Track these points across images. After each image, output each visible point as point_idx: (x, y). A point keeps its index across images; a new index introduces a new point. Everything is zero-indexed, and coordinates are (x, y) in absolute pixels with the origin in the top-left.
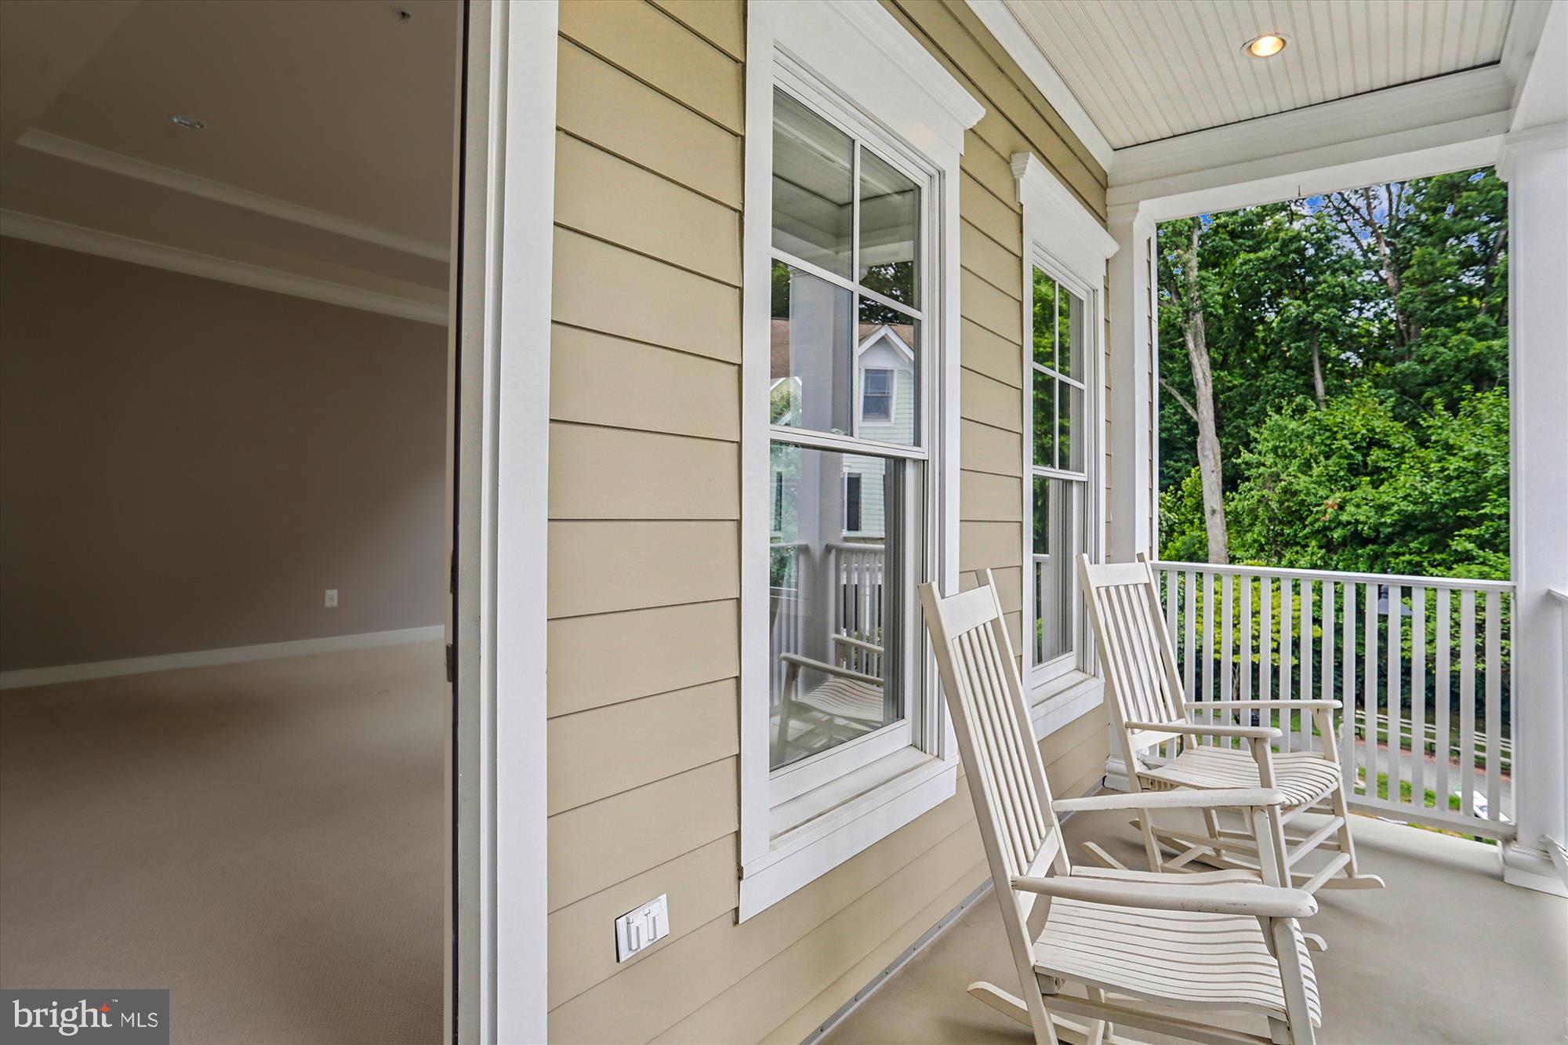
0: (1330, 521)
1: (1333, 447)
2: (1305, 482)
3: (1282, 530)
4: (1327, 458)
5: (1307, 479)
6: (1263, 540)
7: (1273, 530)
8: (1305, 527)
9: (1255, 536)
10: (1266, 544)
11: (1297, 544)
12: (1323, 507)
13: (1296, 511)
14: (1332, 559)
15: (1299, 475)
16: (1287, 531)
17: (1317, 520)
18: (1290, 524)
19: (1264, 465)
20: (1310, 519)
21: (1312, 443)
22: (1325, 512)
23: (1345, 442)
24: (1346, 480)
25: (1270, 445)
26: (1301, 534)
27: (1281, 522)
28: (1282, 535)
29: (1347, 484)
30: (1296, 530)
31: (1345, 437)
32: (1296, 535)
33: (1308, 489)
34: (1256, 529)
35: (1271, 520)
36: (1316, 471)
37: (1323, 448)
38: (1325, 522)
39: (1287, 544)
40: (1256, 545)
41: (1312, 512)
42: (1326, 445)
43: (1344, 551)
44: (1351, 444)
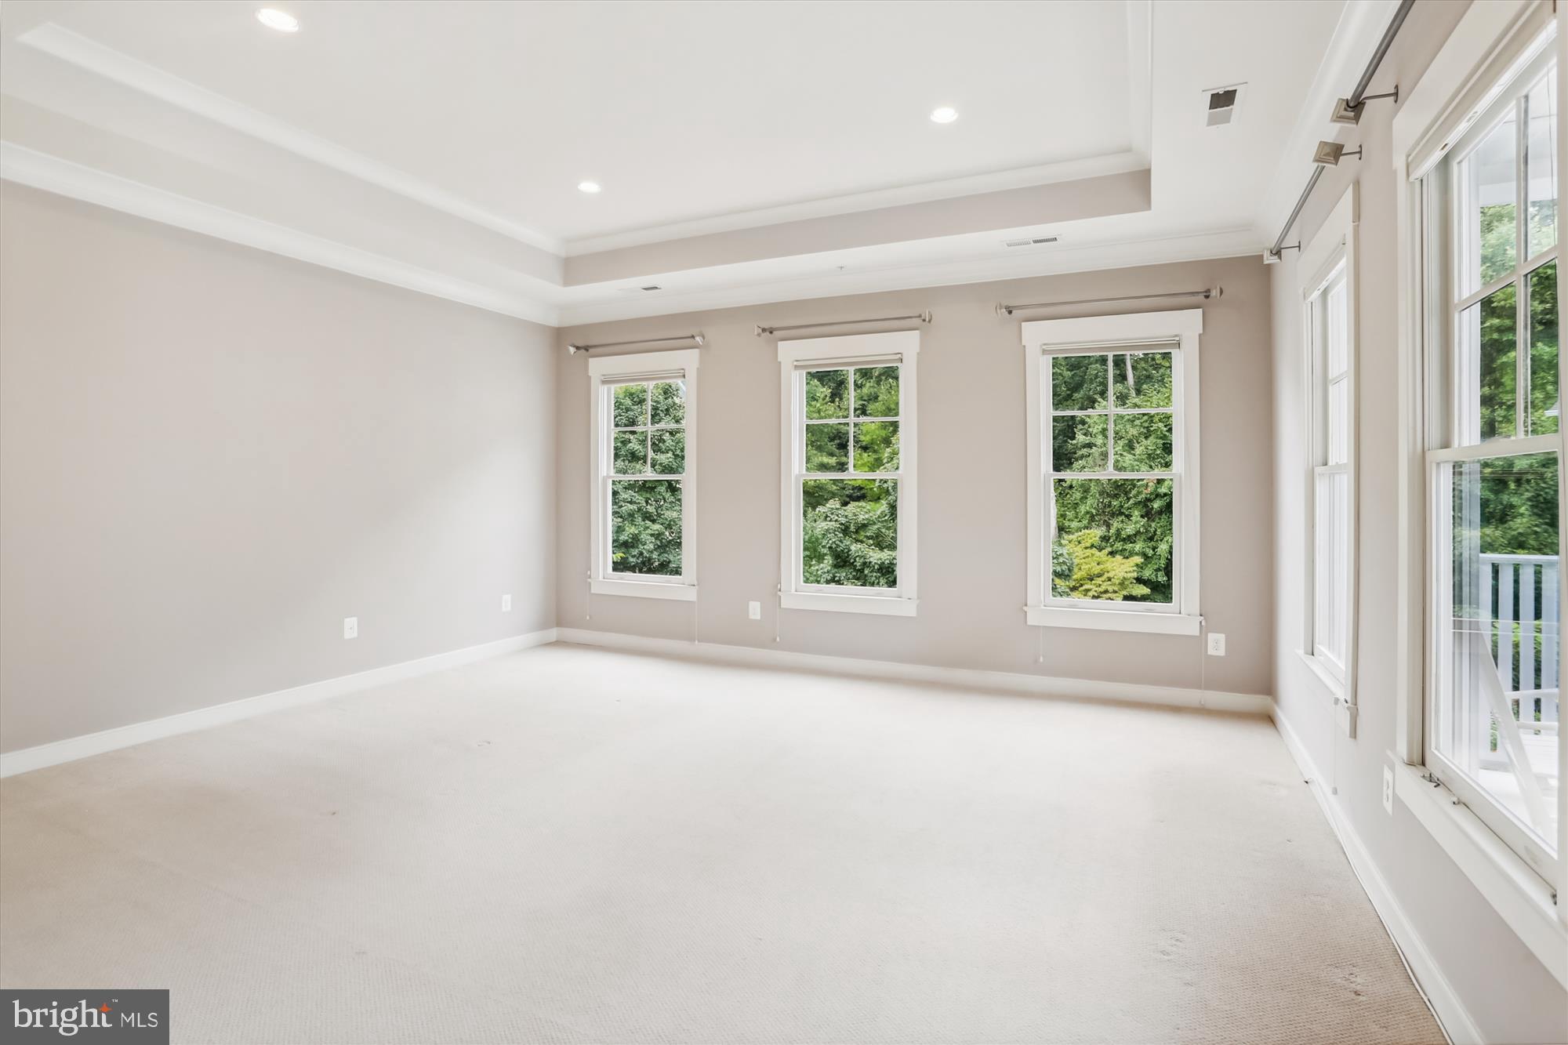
0: (1151, 494)
1: (1152, 429)
2: (1130, 460)
3: (1110, 502)
4: (1146, 438)
5: (1131, 457)
6: (1094, 511)
7: (1102, 503)
8: (1129, 499)
9: (1088, 508)
10: (1097, 515)
11: (1121, 514)
12: (1145, 481)
13: (1122, 484)
14: (1151, 526)
15: (1125, 454)
16: (1115, 503)
17: (1139, 493)
18: (1116, 496)
19: (1096, 446)
20: (1134, 492)
21: (1133, 426)
22: (1147, 486)
23: (1161, 425)
24: (1161, 457)
25: (1100, 427)
26: (1126, 505)
27: (1108, 495)
28: (1110, 506)
29: (1162, 461)
30: (1121, 502)
31: (1160, 421)
32: (1122, 507)
33: (1133, 466)
34: (1089, 501)
35: (1101, 493)
36: (1139, 450)
37: (1142, 430)
38: (1147, 494)
39: (1113, 515)
40: (1088, 516)
41: (1134, 486)
42: (1144, 428)
43: (1160, 519)
44: (1165, 426)
